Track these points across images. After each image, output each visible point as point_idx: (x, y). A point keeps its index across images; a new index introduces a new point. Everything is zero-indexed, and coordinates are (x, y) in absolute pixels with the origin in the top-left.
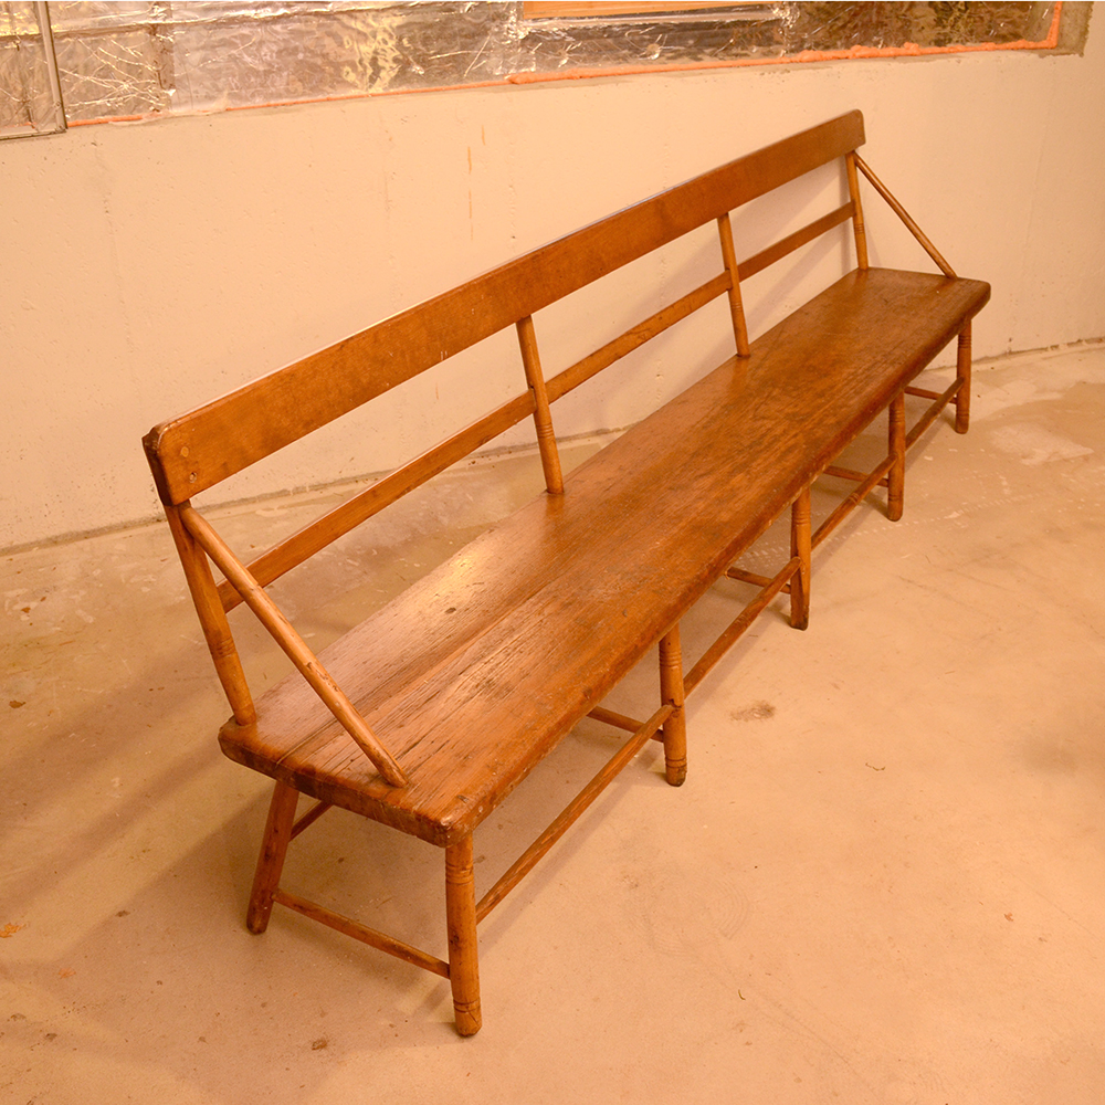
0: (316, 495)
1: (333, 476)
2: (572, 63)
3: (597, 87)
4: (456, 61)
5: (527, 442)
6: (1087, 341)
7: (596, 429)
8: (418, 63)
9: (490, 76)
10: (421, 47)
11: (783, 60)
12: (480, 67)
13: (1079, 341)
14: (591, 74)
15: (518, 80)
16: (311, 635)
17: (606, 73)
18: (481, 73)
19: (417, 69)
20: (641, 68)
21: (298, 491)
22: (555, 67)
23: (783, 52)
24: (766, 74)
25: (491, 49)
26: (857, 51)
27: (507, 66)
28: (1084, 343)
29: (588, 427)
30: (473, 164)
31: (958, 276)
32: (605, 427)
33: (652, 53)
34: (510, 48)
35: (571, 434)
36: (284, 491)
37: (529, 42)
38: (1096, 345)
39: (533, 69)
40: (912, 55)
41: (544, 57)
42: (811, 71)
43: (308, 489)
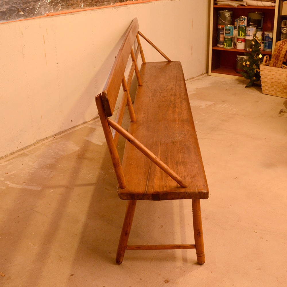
0: (13, 156)
1: (16, 149)
2: (62, 9)
3: (74, 15)
4: (32, 10)
5: (66, 129)
6: (189, 79)
7: (83, 122)
8: (22, 11)
9: (41, 14)
10: (22, 6)
11: (113, 6)
12: (39, 12)
13: (188, 79)
14: (68, 12)
15: (50, 15)
16: (52, 190)
17: (71, 12)
18: (39, 14)
19: (22, 13)
20: (80, 10)
21: (6, 156)
22: (58, 11)
23: (112, 3)
24: (114, 9)
25: (41, 6)
26: (129, 2)
27: (46, 12)
28: (189, 80)
29: (81, 122)
30: (45, 41)
31: (172, 61)
32: (86, 121)
33: (81, 5)
34: (46, 5)
35: (77, 125)
36: (2, 157)
37: (50, 3)
38: (192, 80)
39: (52, 11)
40: (141, 3)
41: (55, 8)
42: (123, 7)
43: (9, 155)
